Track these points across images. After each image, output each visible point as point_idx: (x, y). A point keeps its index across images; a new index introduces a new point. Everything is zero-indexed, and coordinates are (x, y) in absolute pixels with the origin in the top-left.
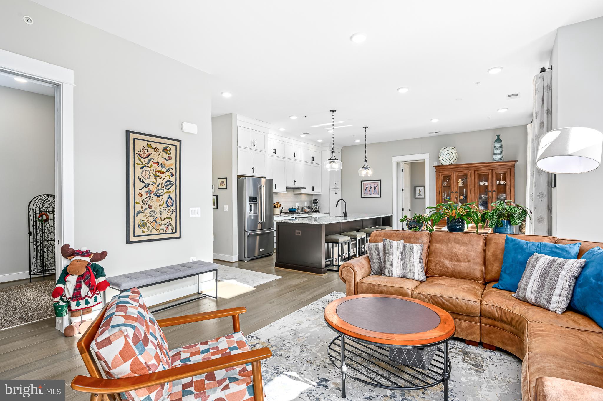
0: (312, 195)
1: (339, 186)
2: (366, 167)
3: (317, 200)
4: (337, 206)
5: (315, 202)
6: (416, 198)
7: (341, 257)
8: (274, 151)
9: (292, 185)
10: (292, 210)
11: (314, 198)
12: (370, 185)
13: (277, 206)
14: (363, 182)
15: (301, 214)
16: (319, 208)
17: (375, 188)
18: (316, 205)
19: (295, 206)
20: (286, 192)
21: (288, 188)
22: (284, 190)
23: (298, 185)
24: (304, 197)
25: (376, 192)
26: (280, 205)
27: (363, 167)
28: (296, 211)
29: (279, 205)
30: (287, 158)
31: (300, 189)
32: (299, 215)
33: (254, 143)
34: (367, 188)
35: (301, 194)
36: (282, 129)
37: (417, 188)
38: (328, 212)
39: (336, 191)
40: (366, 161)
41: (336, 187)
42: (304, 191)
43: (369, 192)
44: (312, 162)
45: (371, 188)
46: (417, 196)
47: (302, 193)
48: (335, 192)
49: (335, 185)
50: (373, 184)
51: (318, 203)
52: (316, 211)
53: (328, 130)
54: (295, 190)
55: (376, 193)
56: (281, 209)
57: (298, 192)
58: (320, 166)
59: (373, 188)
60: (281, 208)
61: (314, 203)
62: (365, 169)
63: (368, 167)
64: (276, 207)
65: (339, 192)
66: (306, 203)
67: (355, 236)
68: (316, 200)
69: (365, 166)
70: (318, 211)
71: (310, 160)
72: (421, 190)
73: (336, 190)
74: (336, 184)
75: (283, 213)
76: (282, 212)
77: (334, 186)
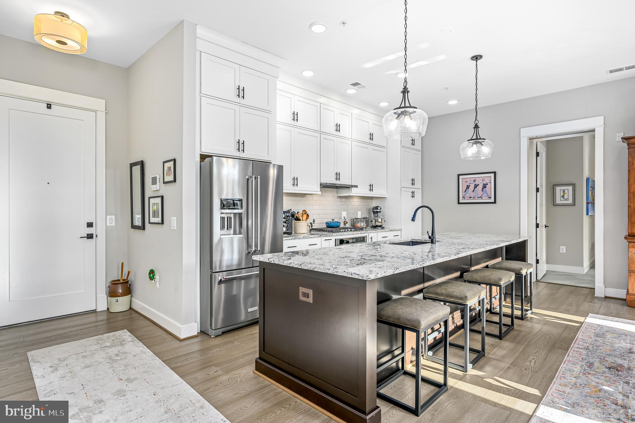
0: (372, 198)
1: (418, 184)
2: (477, 140)
3: (379, 208)
4: (413, 220)
5: (376, 211)
6: (555, 205)
7: (423, 343)
8: (295, 117)
9: (332, 180)
10: (332, 225)
11: (374, 204)
12: (474, 181)
13: (301, 218)
14: (461, 177)
15: (345, 233)
16: (383, 220)
17: (485, 186)
18: (377, 216)
19: (340, 218)
20: (320, 193)
21: (324, 186)
22: (316, 189)
23: (343, 181)
24: (356, 202)
25: (487, 194)
26: (308, 215)
27: (471, 140)
28: (338, 227)
29: (305, 216)
30: (321, 132)
31: (348, 187)
32: (342, 234)
33: (241, 92)
34: (468, 187)
35: (350, 197)
36: (308, 74)
37: (558, 189)
38: (397, 228)
39: (413, 192)
40: (476, 127)
41: (413, 186)
42: (354, 192)
43: (472, 195)
44: (371, 142)
45: (476, 186)
46: (558, 201)
47: (351, 195)
48: (411, 194)
49: (411, 182)
50: (480, 180)
51: (380, 212)
52: (377, 226)
53: (396, 74)
54: (339, 190)
55: (485, 195)
56: (311, 223)
57: (345, 193)
58: (385, 150)
59: (481, 186)
60: (310, 220)
61: (374, 212)
62: (476, 143)
63: (480, 139)
64: (300, 220)
65: (418, 195)
66: (359, 213)
67: (461, 298)
68: (377, 208)
69: (474, 137)
70: (381, 226)
71: (367, 139)
72: (566, 191)
73: (413, 190)
74: (413, 180)
75: (316, 230)
76: (313, 227)
77: (409, 185)
